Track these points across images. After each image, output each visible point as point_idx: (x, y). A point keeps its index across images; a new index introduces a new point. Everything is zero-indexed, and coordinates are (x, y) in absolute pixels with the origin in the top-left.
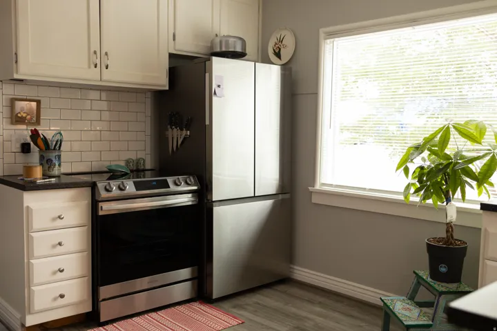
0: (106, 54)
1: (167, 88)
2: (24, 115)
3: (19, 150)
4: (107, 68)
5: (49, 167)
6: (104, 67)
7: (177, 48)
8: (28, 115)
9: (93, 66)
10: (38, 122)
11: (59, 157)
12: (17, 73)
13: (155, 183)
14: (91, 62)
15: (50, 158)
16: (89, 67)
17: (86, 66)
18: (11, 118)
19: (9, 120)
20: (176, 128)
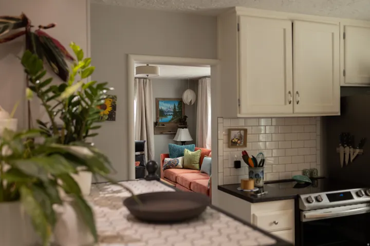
0: (297, 93)
1: (339, 114)
2: (236, 140)
3: (233, 166)
4: (297, 103)
5: (257, 180)
6: (295, 103)
7: (347, 81)
8: (239, 140)
9: (288, 103)
10: (245, 145)
11: (263, 172)
12: (240, 113)
13: (342, 195)
14: (287, 100)
15: (257, 173)
16: (285, 104)
17: (283, 103)
18: (228, 143)
19: (227, 144)
20: (348, 146)
